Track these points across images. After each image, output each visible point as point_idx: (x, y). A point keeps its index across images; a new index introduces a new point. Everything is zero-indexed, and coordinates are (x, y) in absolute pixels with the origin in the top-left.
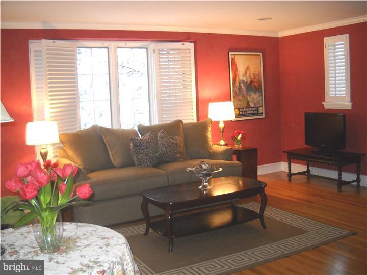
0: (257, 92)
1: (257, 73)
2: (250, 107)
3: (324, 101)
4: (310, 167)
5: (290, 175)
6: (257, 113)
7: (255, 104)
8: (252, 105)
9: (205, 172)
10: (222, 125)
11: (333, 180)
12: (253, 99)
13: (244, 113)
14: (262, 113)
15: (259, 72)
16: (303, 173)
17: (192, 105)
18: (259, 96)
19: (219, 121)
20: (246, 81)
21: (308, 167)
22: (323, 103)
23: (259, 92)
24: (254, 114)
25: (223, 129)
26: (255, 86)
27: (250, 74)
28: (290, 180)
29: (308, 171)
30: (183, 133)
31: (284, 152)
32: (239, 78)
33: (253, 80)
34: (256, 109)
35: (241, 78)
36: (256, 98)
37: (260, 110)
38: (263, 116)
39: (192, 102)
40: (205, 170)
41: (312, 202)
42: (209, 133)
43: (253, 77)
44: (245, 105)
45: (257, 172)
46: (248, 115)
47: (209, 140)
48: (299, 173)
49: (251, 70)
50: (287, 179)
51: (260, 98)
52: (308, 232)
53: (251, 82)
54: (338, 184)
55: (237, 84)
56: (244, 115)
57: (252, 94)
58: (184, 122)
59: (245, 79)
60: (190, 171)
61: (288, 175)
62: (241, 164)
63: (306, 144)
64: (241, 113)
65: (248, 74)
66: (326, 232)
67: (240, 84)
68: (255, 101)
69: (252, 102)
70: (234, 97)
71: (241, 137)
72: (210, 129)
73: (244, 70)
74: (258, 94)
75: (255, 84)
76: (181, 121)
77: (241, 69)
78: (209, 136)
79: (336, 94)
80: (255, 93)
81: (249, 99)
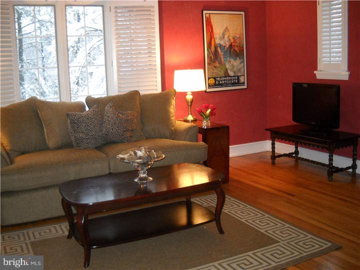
0: (238, 59)
1: (238, 36)
2: (229, 76)
3: (316, 69)
4: (299, 148)
5: (274, 156)
6: (238, 83)
7: (234, 72)
8: (231, 74)
9: (139, 161)
10: (189, 97)
11: (324, 165)
12: (233, 66)
13: (221, 82)
14: (244, 83)
15: (240, 34)
16: (290, 155)
17: (156, 73)
18: (241, 63)
19: (187, 92)
20: (224, 45)
21: (296, 148)
22: (315, 72)
23: (240, 59)
24: (234, 84)
25: (192, 102)
26: (235, 51)
27: (229, 37)
28: (273, 163)
29: (297, 152)
30: (139, 106)
31: (266, 130)
32: (214, 41)
33: (233, 44)
34: (237, 77)
35: (218, 41)
36: (236, 66)
37: (242, 79)
38: (245, 87)
39: (156, 69)
40: (140, 158)
41: (293, 195)
42: (172, 107)
43: (232, 41)
44: (222, 74)
45: (229, 154)
46: (227, 85)
47: (172, 115)
48: (285, 155)
49: (231, 32)
50: (270, 161)
51: (242, 65)
52: (279, 242)
53: (231, 46)
54: (328, 171)
55: (213, 49)
56: (221, 85)
57: (232, 60)
58: (142, 93)
59: (222, 43)
60: (121, 158)
61: (271, 156)
62: (207, 145)
63: (294, 120)
64: (217, 83)
65: (226, 37)
66: (300, 243)
67: (216, 48)
68: (235, 69)
69: (231, 70)
70: (209, 64)
71: (210, 112)
72: (173, 102)
73: (222, 31)
74: (238, 61)
75: (236, 49)
76: (137, 92)
77: (218, 31)
78: (172, 110)
79: (330, 61)
80: (235, 59)
81: (227, 66)
